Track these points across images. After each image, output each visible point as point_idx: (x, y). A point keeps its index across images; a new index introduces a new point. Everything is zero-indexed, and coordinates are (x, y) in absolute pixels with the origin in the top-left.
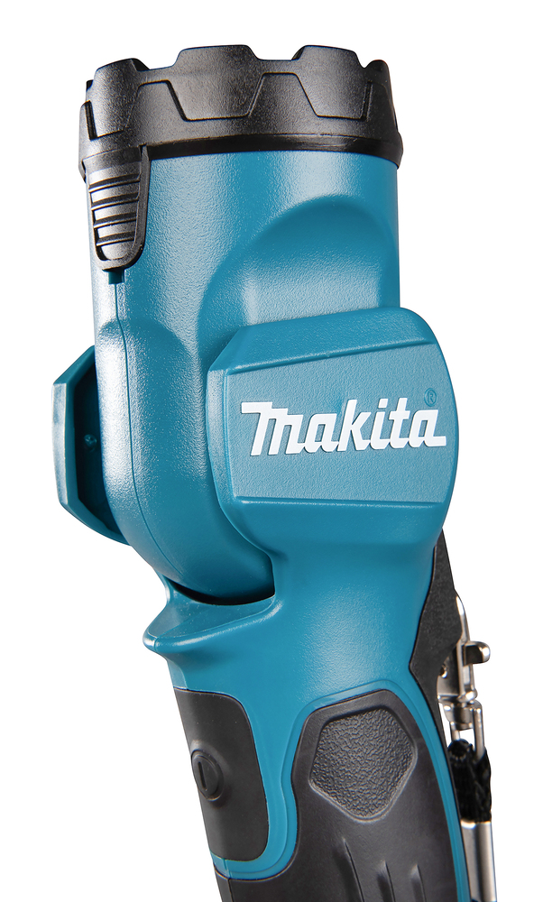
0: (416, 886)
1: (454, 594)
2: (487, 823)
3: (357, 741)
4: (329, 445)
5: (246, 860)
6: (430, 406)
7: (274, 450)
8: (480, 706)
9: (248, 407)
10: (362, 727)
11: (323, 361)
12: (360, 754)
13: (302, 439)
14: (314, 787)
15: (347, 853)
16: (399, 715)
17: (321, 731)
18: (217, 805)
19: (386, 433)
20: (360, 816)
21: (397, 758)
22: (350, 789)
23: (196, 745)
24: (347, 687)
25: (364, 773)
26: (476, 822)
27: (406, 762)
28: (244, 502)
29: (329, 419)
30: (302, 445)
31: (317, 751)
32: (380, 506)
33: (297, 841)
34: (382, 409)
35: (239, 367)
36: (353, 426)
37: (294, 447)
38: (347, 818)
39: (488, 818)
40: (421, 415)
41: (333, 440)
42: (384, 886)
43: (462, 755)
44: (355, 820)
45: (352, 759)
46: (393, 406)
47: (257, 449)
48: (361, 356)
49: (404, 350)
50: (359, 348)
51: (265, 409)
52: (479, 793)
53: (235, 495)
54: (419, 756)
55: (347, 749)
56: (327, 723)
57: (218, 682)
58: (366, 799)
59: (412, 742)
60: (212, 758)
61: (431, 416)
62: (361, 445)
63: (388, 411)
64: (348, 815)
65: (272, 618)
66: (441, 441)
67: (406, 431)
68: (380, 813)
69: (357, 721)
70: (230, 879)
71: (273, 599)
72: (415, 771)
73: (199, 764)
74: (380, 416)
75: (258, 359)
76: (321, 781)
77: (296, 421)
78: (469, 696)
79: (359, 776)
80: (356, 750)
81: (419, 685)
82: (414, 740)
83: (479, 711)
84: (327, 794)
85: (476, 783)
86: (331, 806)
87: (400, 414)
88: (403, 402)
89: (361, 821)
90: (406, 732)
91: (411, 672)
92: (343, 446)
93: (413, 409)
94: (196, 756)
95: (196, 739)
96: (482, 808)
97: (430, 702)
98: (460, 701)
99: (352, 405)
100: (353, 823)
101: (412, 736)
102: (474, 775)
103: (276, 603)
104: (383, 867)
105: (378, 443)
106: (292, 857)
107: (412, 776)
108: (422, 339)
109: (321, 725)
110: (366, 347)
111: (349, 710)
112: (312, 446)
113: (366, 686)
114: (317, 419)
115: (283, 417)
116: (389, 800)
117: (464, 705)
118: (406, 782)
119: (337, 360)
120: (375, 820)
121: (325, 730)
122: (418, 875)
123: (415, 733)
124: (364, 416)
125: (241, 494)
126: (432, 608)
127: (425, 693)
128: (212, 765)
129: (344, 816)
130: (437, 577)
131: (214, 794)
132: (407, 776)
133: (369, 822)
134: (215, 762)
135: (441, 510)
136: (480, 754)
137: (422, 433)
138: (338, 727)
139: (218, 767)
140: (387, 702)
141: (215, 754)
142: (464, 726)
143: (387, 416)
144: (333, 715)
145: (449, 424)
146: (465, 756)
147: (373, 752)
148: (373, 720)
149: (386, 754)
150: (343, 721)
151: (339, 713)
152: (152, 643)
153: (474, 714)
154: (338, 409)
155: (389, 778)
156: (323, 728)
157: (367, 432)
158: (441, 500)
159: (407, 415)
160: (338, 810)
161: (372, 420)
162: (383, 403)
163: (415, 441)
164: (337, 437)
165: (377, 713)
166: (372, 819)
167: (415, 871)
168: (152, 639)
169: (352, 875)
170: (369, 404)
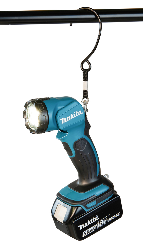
5: (71, 156)
7: (64, 122)
9: (60, 120)
14: (76, 149)
15: (81, 154)
17: (76, 144)
19: (76, 115)
20: (81, 150)
28: (62, 128)
29: (69, 117)
32: (76, 123)
35: (58, 116)
37: (66, 121)
40: (79, 112)
42: (86, 156)
45: (79, 145)
46: (76, 112)
47: (62, 123)
51: (62, 119)
54: (87, 142)
57: (65, 141)
62: (73, 118)
63: (75, 113)
67: (78, 114)
69: (79, 142)
74: (75, 114)
77: (66, 119)
87: (77, 113)
88: (77, 111)
91: (84, 135)
92: (71, 119)
93: (78, 112)
105: (75, 117)
106: (76, 155)
112: (68, 120)
113: (79, 138)
114: (68, 118)
115: (64, 119)
116: (84, 148)
118: (86, 145)
122: (89, 154)
123: (86, 140)
131: (67, 150)
140: (83, 139)
149: (83, 144)
154: (70, 115)
157: (73, 116)
168: (57, 138)
170: (73, 113)
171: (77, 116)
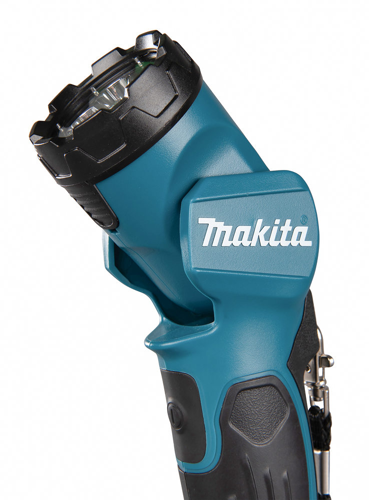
0: (286, 483)
1: (316, 327)
2: (327, 452)
3: (256, 402)
4: (246, 243)
5: (194, 463)
6: (303, 224)
7: (215, 244)
8: (327, 389)
9: (202, 221)
10: (259, 395)
11: (245, 198)
12: (257, 410)
13: (231, 239)
14: (231, 425)
15: (248, 462)
16: (280, 390)
17: (237, 396)
18: (180, 432)
19: (278, 237)
20: (256, 443)
21: (278, 413)
22: (251, 428)
23: (170, 400)
24: (252, 373)
25: (259, 420)
26: (321, 451)
27: (283, 415)
28: (198, 271)
29: (247, 229)
30: (231, 242)
31: (234, 406)
32: (273, 277)
33: (221, 454)
34: (276, 225)
35: (198, 199)
36: (259, 233)
37: (226, 243)
38: (249, 443)
39: (328, 449)
40: (298, 229)
41: (248, 240)
42: (268, 482)
43: (316, 414)
44: (253, 444)
45: (253, 412)
46: (283, 223)
47: (206, 243)
48: (266, 196)
49: (290, 194)
50: (265, 191)
51: (211, 222)
52: (324, 435)
53: (193, 267)
54: (290, 413)
55: (250, 406)
56: (240, 392)
58: (260, 434)
59: (287, 405)
60: (178, 407)
61: (304, 230)
62: (264, 243)
63: (280, 226)
64: (249, 442)
65: (212, 334)
66: (309, 244)
67: (290, 236)
68: (267, 441)
70: (185, 472)
71: (213, 323)
72: (288, 420)
73: (171, 410)
74: (275, 229)
75: (208, 196)
76: (236, 422)
77: (229, 229)
78: (322, 383)
79: (256, 421)
80: (255, 407)
81: (292, 374)
82: (288, 404)
83: (327, 391)
84: (238, 430)
85: (323, 429)
86: (241, 436)
87: (286, 228)
88: (288, 222)
89: (256, 445)
90: (284, 399)
91: (288, 367)
92: (254, 243)
93: (294, 225)
94: (170, 406)
95: (170, 397)
96: (325, 444)
97: (298, 384)
98: (317, 385)
99: (260, 222)
100: (252, 446)
101: (287, 402)
102: (322, 426)
103: (215, 326)
104: (267, 470)
105: (274, 243)
106: (218, 462)
107: (286, 423)
108: (300, 188)
109: (237, 392)
110: (269, 191)
111: (252, 386)
112: (236, 243)
113: (262, 373)
114: (240, 229)
115: (221, 226)
116: (272, 435)
117: (318, 388)
118: (282, 426)
119: (253, 198)
120: (264, 445)
121: (238, 396)
122: (287, 477)
124: (266, 228)
125: (196, 267)
126: (302, 333)
127: (296, 379)
128: (178, 411)
129: (247, 442)
130: (306, 317)
131: (178, 427)
132: (283, 423)
133: (261, 446)
134: (179, 409)
135: (309, 280)
136: (326, 414)
137: (298, 239)
138: (246, 394)
139: (181, 412)
140: (274, 382)
141: (180, 406)
142: (318, 399)
143: (279, 229)
144: (243, 387)
145: (314, 235)
146: (318, 415)
147: (264, 409)
148: (266, 392)
149: (272, 410)
150: (249, 391)
151: (247, 387)
152: (148, 344)
153: (324, 393)
154: (252, 224)
155: (273, 423)
156: (238, 394)
157: (267, 236)
158: (308, 275)
159: (290, 228)
160: (244, 439)
161: (270, 231)
162: (277, 222)
163: (294, 243)
164: (250, 238)
165: (268, 388)
166: (262, 445)
167: (285, 474)
168: (148, 342)
169: (250, 474)
170: (269, 222)
171: (284, 243)
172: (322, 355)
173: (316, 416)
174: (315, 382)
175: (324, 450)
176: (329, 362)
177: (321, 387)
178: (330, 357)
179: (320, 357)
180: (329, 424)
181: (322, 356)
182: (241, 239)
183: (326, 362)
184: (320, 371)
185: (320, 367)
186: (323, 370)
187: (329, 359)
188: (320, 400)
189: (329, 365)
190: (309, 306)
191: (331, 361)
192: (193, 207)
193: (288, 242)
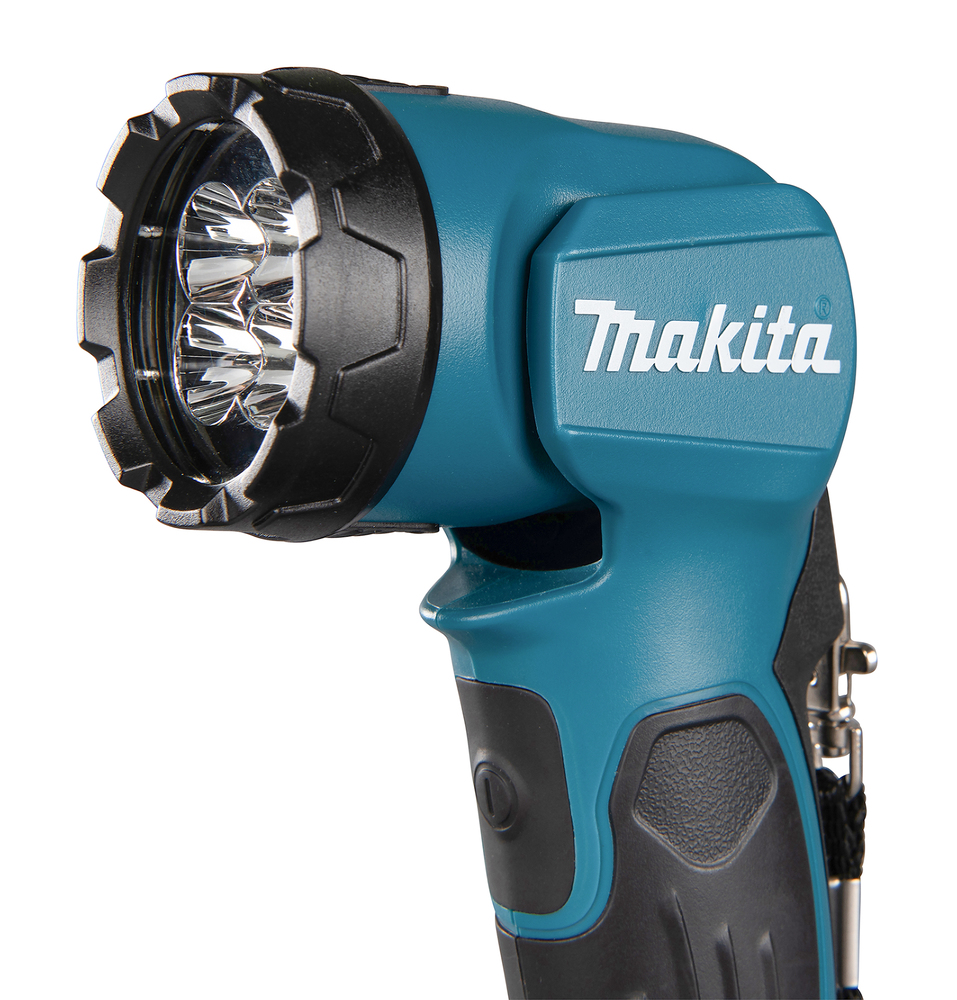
0: (766, 961)
1: (837, 579)
2: (855, 882)
3: (699, 761)
4: (686, 364)
5: (541, 913)
6: (822, 319)
7: (615, 365)
8: (857, 726)
9: (583, 307)
10: (707, 743)
11: (685, 251)
12: (702, 779)
13: (652, 353)
14: (639, 821)
15: (677, 910)
16: (756, 730)
17: (653, 745)
18: (507, 837)
19: (762, 352)
20: (698, 862)
21: (751, 788)
22: (687, 825)
23: (482, 756)
24: (691, 689)
25: (705, 805)
26: (841, 879)
27: (763, 793)
28: (572, 432)
29: (689, 329)
30: (651, 361)
31: (645, 772)
32: (748, 448)
33: (612, 890)
34: (758, 320)
35: (574, 252)
36: (719, 339)
37: (640, 364)
38: (681, 865)
39: (857, 874)
40: (809, 330)
41: (692, 356)
43: (830, 789)
44: (691, 866)
45: (691, 786)
46: (773, 316)
47: (592, 364)
48: (734, 247)
49: (790, 242)
50: (733, 235)
51: (605, 310)
52: (850, 841)
53: (560, 423)
54: (779, 786)
55: (685, 772)
56: (662, 735)
57: (521, 672)
58: (707, 839)
59: (772, 767)
60: (503, 773)
61: (823, 332)
62: (728, 365)
63: (766, 322)
64: (682, 860)
66: (834, 367)
67: (787, 352)
68: (723, 859)
69: (700, 735)
70: (518, 937)
71: (599, 564)
72: (773, 805)
73: (486, 781)
74: (756, 329)
75: (600, 243)
76: (649, 812)
77: (646, 328)
78: (844, 713)
79: (700, 809)
80: (697, 773)
81: (784, 691)
82: (775, 766)
83: (858, 732)
84: (655, 830)
85: (847, 827)
86: (660, 846)
87: (781, 328)
88: (786, 311)
89: (699, 869)
90: (765, 754)
91: (774, 673)
92: (705, 365)
93: (798, 320)
94: (482, 770)
95: (482, 748)
96: (852, 862)
97: (798, 716)
98: (832, 718)
99: (719, 311)
100: (688, 871)
101: (772, 760)
102: (844, 816)
103: (603, 572)
104: (723, 932)
105: (751, 364)
106: (604, 912)
107: (770, 813)
108: (816, 229)
109: (653, 737)
110: (743, 235)
111: (691, 719)
112: (664, 363)
113: (715, 689)
114: (673, 328)
115: (628, 322)
116: (736, 842)
117: (835, 725)
118: (760, 820)
119: (703, 251)
120: (717, 869)
121: (657, 745)
122: (769, 945)
123: (777, 755)
124: (735, 327)
125: (568, 422)
126: (807, 589)
127: (792, 702)
128: (504, 783)
129: (676, 861)
130: (816, 549)
131: (503, 823)
132: (763, 811)
133: (710, 870)
134: (508, 779)
135: (827, 460)
136: (854, 791)
137: (809, 355)
138: (676, 741)
139: (512, 786)
140: (742, 711)
141: (508, 768)
142: (834, 751)
143: (765, 329)
144: (669, 725)
145: (845, 346)
146: (834, 790)
147: (719, 777)
148: (722, 735)
149: (736, 780)
150: (682, 733)
151: (678, 722)
152: (432, 615)
153: (850, 736)
154: (702, 317)
155: (739, 813)
156: (656, 741)
157: (737, 349)
158: (829, 446)
159: (790, 329)
160: (669, 852)
161: (744, 334)
162: (761, 311)
163: (800, 365)
164: (697, 353)
165: (727, 726)
166: (713, 867)
167: (765, 940)
168: (432, 609)
169: (682, 940)
170: (741, 312)
171: (776, 364)
172: (846, 642)
173: (828, 793)
174: (826, 710)
175: (848, 878)
176: (864, 660)
177: (842, 723)
178: (869, 649)
179: (842, 648)
180: (860, 812)
181: (848, 646)
182: (674, 353)
183: (857, 660)
184: (841, 683)
185: (841, 672)
186: (849, 679)
187: (865, 653)
188: (840, 754)
189: (863, 667)
190: (822, 522)
191: (870, 657)
192: (561, 274)
193: (786, 363)
